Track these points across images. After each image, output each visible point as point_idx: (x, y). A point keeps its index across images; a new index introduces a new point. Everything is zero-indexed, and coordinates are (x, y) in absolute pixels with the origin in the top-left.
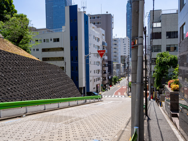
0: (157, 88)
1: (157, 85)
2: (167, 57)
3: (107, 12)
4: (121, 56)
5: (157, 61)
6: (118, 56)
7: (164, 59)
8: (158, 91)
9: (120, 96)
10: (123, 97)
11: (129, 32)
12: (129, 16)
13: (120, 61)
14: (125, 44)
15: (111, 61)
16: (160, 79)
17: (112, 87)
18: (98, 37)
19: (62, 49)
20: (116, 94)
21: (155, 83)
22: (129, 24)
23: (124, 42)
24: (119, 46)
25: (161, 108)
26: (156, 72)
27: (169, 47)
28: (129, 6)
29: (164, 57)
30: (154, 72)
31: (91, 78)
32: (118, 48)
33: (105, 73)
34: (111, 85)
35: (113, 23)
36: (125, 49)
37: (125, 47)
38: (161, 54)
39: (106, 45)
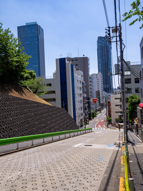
0: (130, 121)
1: (130, 119)
2: (136, 99)
3: (84, 55)
4: (96, 91)
5: (129, 101)
6: (94, 92)
7: (134, 100)
8: (131, 123)
9: (101, 128)
10: (104, 128)
11: (101, 67)
12: (100, 51)
13: (95, 97)
14: (98, 79)
15: (89, 98)
16: (132, 115)
17: (92, 121)
18: (80, 80)
19: (54, 92)
20: (97, 126)
21: (129, 117)
22: (101, 59)
23: (97, 77)
24: (94, 83)
25: (133, 133)
26: (129, 109)
27: (137, 89)
28: (99, 42)
29: (134, 99)
30: (127, 109)
31: (77, 115)
32: (93, 85)
33: (86, 109)
34: (90, 119)
35: (89, 64)
36: (98, 84)
37: (98, 82)
38: (132, 97)
39: (85, 85)
